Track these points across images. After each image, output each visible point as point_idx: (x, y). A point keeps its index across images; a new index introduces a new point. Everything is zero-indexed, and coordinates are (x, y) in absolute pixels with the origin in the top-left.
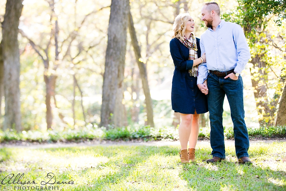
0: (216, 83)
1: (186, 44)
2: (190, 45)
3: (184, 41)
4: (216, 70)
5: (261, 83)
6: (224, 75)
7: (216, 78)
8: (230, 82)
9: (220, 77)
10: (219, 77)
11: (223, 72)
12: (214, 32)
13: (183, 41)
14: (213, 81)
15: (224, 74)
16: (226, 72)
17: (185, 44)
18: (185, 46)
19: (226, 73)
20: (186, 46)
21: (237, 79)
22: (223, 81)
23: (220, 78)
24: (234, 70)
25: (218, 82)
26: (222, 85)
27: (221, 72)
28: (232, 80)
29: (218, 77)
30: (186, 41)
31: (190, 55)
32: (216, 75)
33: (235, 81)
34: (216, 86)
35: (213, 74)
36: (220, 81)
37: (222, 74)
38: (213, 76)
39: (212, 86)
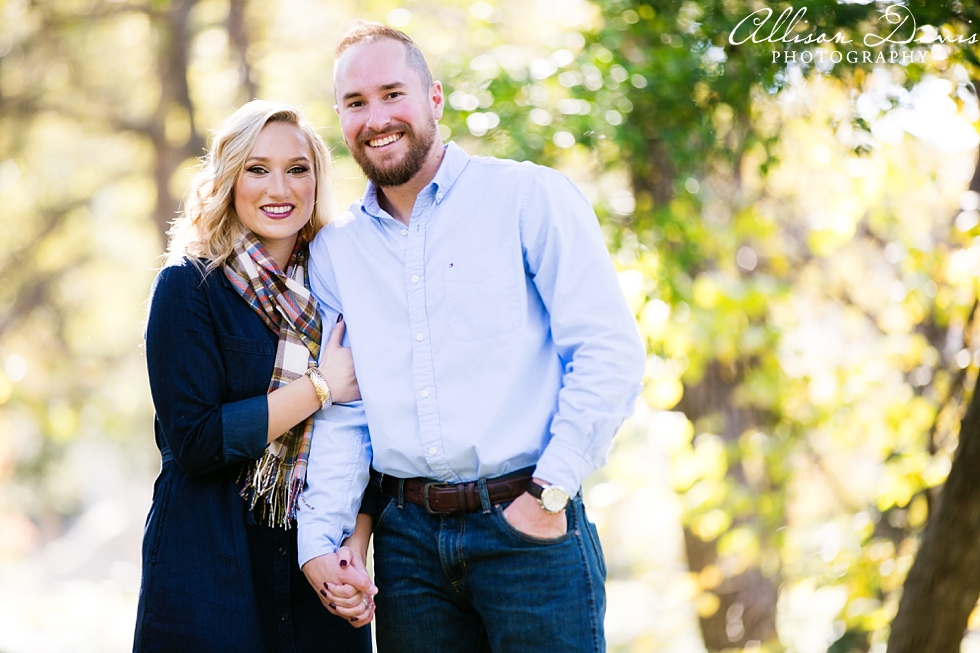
0: (423, 567)
1: (269, 309)
4: (416, 474)
5: (739, 551)
6: (471, 503)
7: (423, 531)
8: (508, 549)
9: (445, 518)
10: (437, 518)
11: (466, 484)
12: (404, 232)
13: (251, 284)
14: (403, 554)
15: (466, 495)
16: (482, 481)
17: (258, 302)
18: (264, 323)
19: (484, 494)
20: (268, 321)
21: (558, 530)
22: (460, 541)
23: (447, 528)
24: (535, 475)
25: (434, 554)
26: (456, 571)
27: (450, 484)
28: (524, 541)
29: (435, 521)
31: (280, 372)
32: (422, 507)
33: (545, 546)
34: (424, 584)
35: (404, 507)
36: (441, 548)
37: (457, 495)
38: (404, 517)
39: (397, 585)
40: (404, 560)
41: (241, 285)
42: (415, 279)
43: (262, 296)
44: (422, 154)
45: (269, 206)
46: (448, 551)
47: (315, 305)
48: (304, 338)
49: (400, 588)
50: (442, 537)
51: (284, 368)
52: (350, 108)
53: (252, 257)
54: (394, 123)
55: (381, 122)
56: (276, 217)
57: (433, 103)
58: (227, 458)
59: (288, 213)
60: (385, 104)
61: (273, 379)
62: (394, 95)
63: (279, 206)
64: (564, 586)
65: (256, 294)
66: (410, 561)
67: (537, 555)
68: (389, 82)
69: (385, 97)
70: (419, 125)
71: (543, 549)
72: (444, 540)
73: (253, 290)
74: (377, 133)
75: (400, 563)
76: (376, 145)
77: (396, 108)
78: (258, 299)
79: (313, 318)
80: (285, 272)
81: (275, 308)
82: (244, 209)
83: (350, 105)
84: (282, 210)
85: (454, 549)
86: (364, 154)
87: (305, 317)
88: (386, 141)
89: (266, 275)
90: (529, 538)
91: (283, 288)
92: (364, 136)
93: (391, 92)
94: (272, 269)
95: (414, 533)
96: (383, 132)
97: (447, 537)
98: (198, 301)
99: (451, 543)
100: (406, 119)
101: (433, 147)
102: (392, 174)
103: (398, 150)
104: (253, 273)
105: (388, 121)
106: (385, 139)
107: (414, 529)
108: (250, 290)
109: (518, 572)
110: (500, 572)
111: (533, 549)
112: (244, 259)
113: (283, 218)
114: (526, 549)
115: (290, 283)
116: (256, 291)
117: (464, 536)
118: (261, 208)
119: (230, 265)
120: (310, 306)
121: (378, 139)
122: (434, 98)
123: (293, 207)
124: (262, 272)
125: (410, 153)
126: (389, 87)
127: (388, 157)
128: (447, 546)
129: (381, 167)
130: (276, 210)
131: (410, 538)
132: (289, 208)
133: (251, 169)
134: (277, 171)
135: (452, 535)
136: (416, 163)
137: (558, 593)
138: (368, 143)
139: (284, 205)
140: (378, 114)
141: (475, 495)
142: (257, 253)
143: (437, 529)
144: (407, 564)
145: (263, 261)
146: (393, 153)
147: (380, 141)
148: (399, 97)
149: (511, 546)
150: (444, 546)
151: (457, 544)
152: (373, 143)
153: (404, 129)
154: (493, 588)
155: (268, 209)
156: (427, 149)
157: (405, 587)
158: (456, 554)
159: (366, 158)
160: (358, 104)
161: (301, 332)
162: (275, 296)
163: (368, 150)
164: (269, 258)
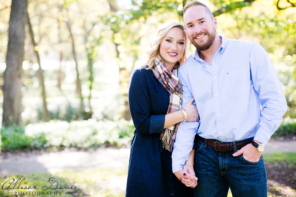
0: (212, 166)
1: (166, 83)
2: (172, 85)
3: (163, 76)
6: (231, 150)
7: (213, 156)
9: (221, 152)
10: (218, 152)
11: (229, 143)
13: (160, 75)
14: (205, 161)
15: (229, 147)
16: (234, 143)
18: (163, 86)
19: (235, 147)
20: (165, 86)
22: (227, 161)
23: (222, 156)
26: (224, 169)
27: (224, 143)
28: (247, 163)
30: (167, 76)
31: (171, 104)
32: (213, 148)
33: (254, 164)
34: (211, 171)
35: (207, 146)
36: (220, 163)
37: (227, 147)
38: (207, 150)
39: (203, 170)
40: (205, 163)
41: (157, 76)
42: (215, 77)
43: (163, 79)
44: (213, 40)
45: (170, 52)
46: (223, 164)
47: (180, 83)
48: (177, 93)
49: (203, 171)
50: (221, 159)
51: (173, 103)
52: (189, 28)
53: (161, 68)
54: (203, 31)
55: (199, 31)
56: (172, 56)
57: (214, 24)
58: (150, 134)
59: (175, 56)
60: (200, 25)
61: (169, 106)
62: (202, 22)
63: (173, 53)
64: (259, 176)
65: (162, 78)
66: (207, 163)
67: (251, 167)
68: (200, 18)
69: (200, 23)
70: (211, 31)
71: (253, 165)
72: (221, 160)
73: (161, 77)
74: (198, 35)
75: (204, 164)
76: (198, 38)
77: (203, 26)
78: (162, 79)
79: (180, 87)
80: (172, 72)
81: (168, 83)
82: (162, 52)
83: (189, 27)
84: (174, 54)
85: (225, 163)
86: (194, 42)
87: (177, 86)
88: (201, 37)
89: (165, 73)
90: (249, 162)
91: (170, 77)
92: (194, 36)
93: (201, 21)
94: (167, 72)
95: (210, 156)
96: (200, 34)
97: (222, 160)
98: (143, 81)
99: (223, 162)
100: (206, 29)
101: (216, 38)
102: (203, 47)
103: (205, 39)
104: (161, 72)
105: (201, 30)
106: (201, 36)
107: (210, 154)
108: (160, 77)
109: (245, 172)
110: (239, 172)
111: (250, 166)
112: (158, 67)
113: (174, 57)
114: (248, 166)
115: (173, 76)
116: (162, 77)
117: (227, 160)
118: (168, 52)
119: (154, 69)
120: (179, 83)
121: (198, 36)
122: (215, 23)
123: (177, 54)
124: (164, 72)
125: (209, 40)
126: (200, 20)
127: (202, 41)
128: (222, 162)
129: (200, 45)
130: (172, 54)
131: (209, 157)
132: (176, 54)
133: (167, 40)
134: (175, 42)
135: (224, 159)
136: (211, 43)
137: (257, 178)
138: (196, 38)
139: (175, 53)
140: (198, 28)
141: (233, 147)
142: (163, 66)
143: (218, 155)
144: (206, 164)
145: (165, 69)
146: (203, 40)
147: (199, 37)
148: (204, 23)
149: (243, 164)
150: (221, 162)
151: (226, 162)
152: (197, 38)
153: (206, 33)
154: (236, 176)
155: (170, 53)
156: (214, 38)
157: (205, 171)
158: (225, 165)
159: (195, 43)
160: (191, 26)
161: (176, 91)
162: (168, 80)
163: (196, 40)
164: (166, 68)
